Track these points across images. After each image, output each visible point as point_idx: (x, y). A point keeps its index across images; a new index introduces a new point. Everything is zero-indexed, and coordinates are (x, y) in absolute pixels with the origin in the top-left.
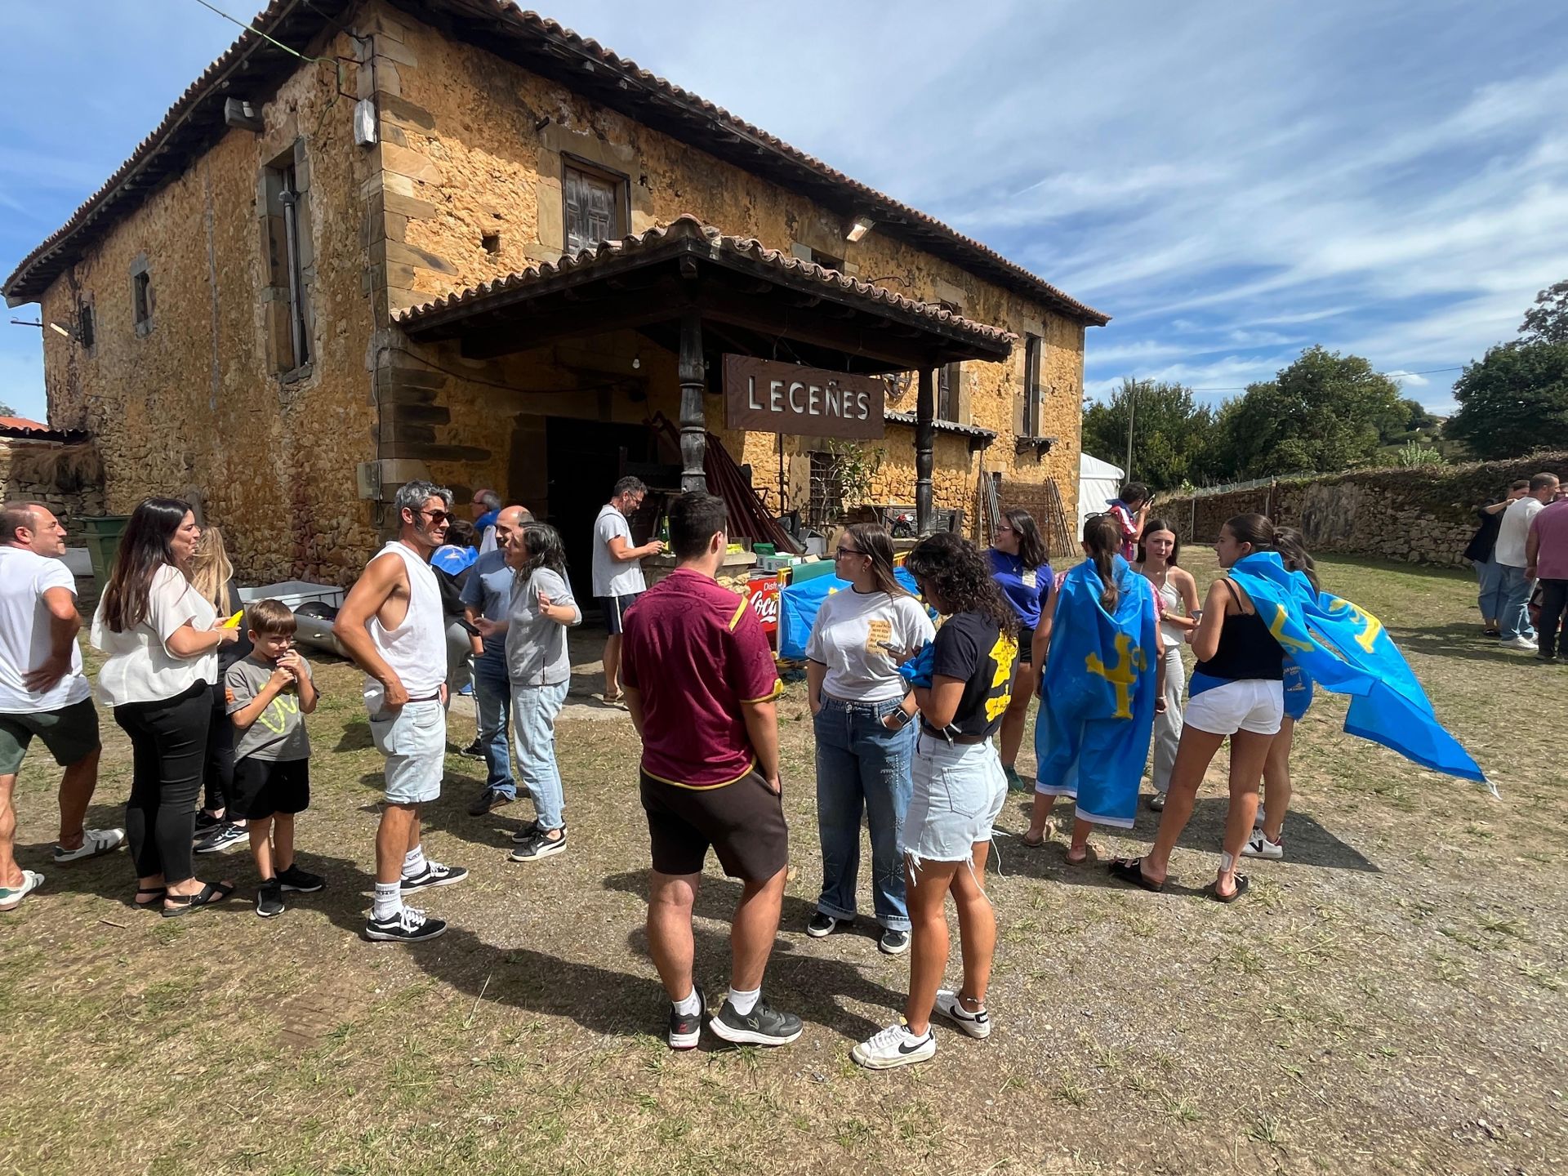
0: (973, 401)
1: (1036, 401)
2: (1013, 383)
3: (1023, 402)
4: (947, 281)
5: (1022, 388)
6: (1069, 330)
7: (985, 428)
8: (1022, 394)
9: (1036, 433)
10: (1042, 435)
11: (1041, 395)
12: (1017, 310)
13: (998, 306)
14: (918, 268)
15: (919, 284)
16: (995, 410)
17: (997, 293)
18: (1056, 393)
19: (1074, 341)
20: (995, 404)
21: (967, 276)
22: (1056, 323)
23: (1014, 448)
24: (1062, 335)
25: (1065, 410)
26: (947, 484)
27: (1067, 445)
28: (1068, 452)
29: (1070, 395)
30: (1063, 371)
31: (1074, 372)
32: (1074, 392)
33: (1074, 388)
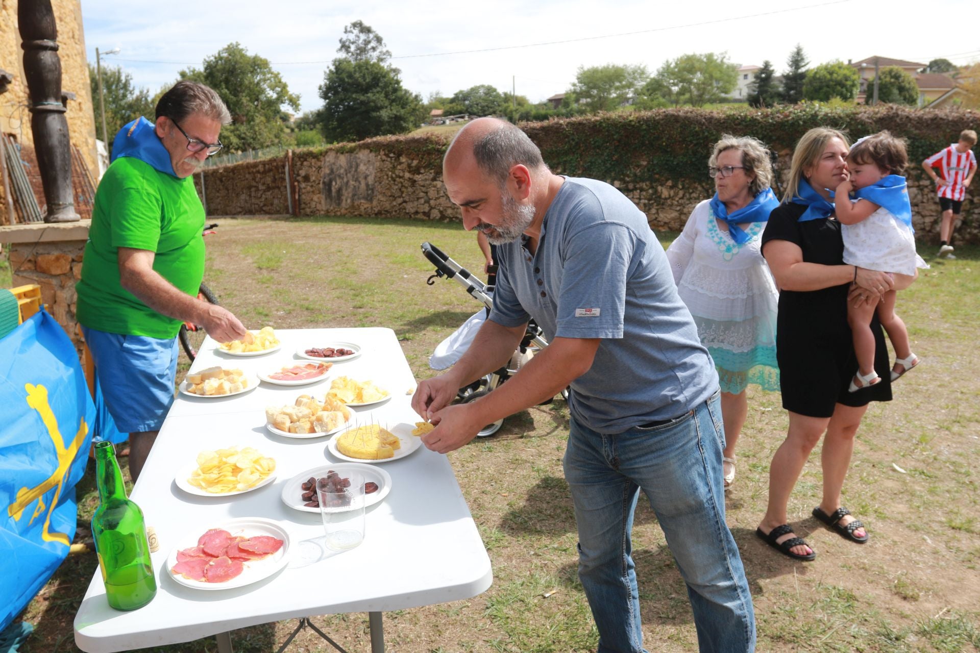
27: (80, 104)
28: (81, 114)
29: (74, 44)
30: (63, 11)
31: (73, 16)
32: (77, 41)
33: (76, 37)
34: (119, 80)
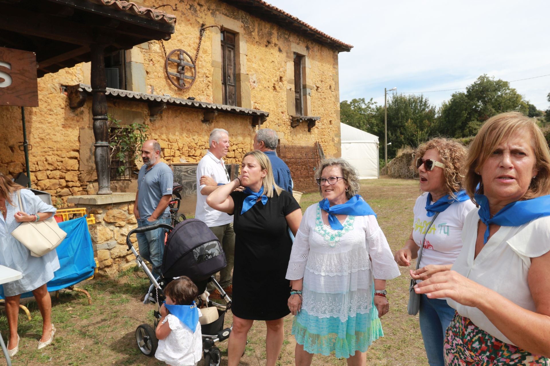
0: (253, 93)
1: (305, 95)
2: (285, 82)
3: (294, 95)
4: (226, 15)
5: (293, 87)
6: (327, 53)
7: (263, 110)
8: (293, 89)
9: (306, 114)
10: (310, 115)
11: (308, 91)
12: (285, 38)
13: (270, 34)
14: (199, 4)
15: (200, 15)
16: (273, 99)
17: (268, 26)
18: (319, 90)
19: (332, 60)
20: (272, 95)
21: (242, 13)
22: (316, 48)
23: (289, 124)
24: (321, 55)
25: (327, 100)
26: (234, 147)
27: (330, 121)
28: (331, 126)
29: (330, 92)
30: (323, 77)
31: (332, 78)
32: (333, 90)
33: (333, 88)
34: (421, 102)
